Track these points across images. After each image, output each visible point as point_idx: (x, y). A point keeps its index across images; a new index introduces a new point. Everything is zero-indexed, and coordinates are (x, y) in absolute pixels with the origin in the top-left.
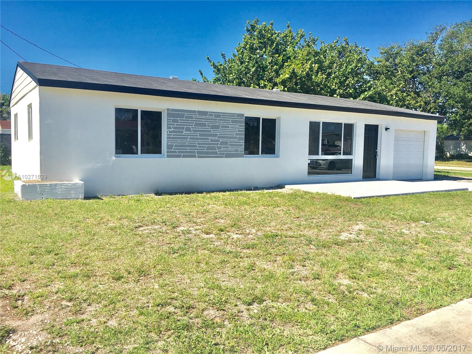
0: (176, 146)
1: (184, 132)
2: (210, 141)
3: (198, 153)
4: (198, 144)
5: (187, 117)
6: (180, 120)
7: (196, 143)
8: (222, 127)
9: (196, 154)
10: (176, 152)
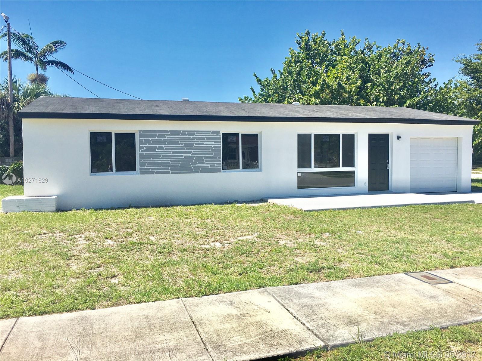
0: (148, 163)
1: (157, 151)
2: (184, 157)
3: (172, 169)
4: (171, 161)
5: (158, 137)
6: (152, 140)
7: (169, 160)
8: (196, 144)
9: (170, 170)
10: (149, 169)
